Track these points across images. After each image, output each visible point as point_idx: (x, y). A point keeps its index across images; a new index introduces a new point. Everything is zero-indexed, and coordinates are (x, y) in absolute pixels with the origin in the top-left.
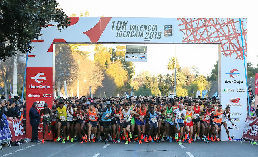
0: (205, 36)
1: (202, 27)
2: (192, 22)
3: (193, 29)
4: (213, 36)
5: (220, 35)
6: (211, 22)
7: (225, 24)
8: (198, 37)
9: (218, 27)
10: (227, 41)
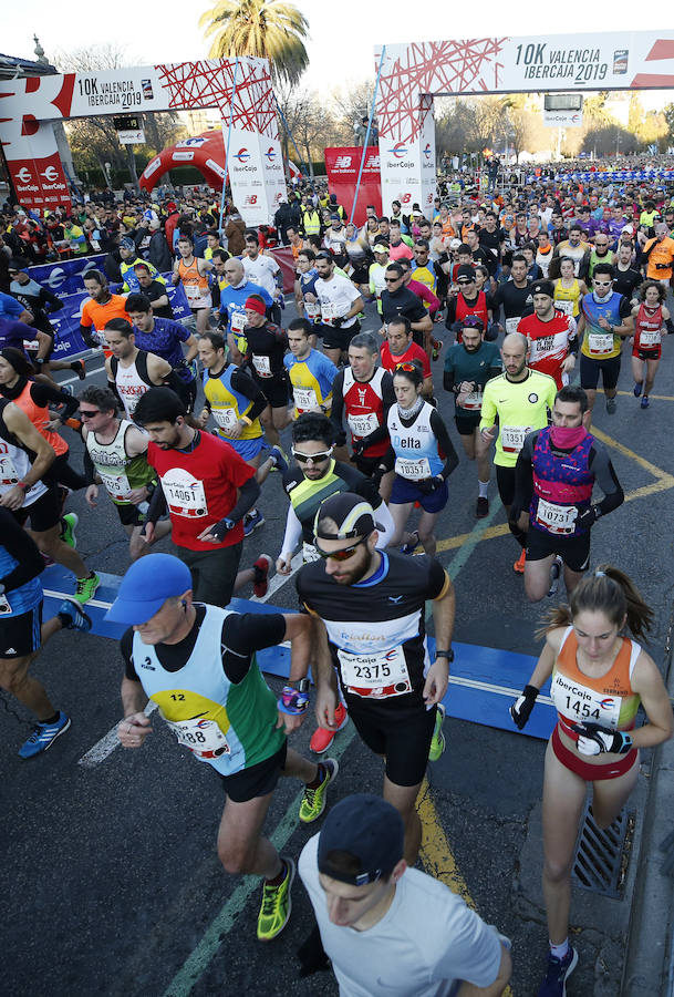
0: (196, 95)
1: (189, 78)
2: (174, 70)
3: (178, 82)
4: (206, 92)
5: (215, 90)
6: (199, 67)
7: (219, 70)
8: (187, 97)
9: (210, 76)
10: (225, 99)
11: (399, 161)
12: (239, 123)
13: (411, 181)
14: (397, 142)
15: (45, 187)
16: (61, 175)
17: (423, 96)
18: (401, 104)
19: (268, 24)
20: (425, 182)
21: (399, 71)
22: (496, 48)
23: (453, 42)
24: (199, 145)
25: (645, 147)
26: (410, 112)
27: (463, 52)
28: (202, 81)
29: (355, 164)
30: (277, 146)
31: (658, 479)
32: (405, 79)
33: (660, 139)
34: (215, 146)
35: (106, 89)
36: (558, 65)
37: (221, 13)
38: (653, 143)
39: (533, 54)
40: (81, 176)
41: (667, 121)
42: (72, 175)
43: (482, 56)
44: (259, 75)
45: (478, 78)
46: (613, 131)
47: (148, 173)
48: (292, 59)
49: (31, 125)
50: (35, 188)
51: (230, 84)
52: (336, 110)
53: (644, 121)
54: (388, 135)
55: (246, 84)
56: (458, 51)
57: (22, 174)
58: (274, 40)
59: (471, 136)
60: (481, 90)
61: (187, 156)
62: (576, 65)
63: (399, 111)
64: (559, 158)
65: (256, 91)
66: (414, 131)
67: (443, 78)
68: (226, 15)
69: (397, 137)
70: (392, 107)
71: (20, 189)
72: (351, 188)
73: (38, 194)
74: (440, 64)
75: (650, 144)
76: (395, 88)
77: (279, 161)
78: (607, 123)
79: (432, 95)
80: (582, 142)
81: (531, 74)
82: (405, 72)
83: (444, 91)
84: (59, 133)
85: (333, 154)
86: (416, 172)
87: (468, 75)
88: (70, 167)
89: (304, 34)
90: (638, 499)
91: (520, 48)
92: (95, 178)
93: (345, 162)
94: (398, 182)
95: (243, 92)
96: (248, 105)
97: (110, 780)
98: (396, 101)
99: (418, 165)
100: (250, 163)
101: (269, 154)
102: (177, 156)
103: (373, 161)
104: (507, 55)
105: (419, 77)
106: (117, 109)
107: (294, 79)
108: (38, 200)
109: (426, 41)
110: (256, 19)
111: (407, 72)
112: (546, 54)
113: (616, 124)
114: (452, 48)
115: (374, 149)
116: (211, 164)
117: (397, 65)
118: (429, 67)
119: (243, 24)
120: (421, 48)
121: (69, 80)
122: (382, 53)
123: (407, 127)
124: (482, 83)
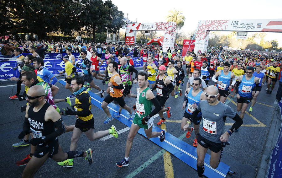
11: (199, 43)
12: (168, 33)
13: (201, 47)
14: (200, 39)
15: (130, 41)
16: (134, 40)
17: (207, 31)
18: (202, 32)
19: (178, 18)
20: (204, 48)
21: (203, 25)
22: (226, 22)
23: (216, 21)
24: (159, 38)
25: (264, 49)
26: (204, 34)
27: (218, 22)
28: (162, 25)
29: (189, 43)
30: (174, 38)
31: (259, 124)
32: (204, 27)
33: (269, 48)
34: (162, 39)
35: (145, 26)
36: (242, 26)
37: (169, 16)
38: (267, 49)
39: (236, 23)
40: (137, 42)
41: (272, 44)
42: (136, 41)
43: (223, 23)
44: (174, 25)
45: (221, 28)
46: (255, 45)
47: (148, 42)
48: (181, 24)
49: (131, 31)
50: (129, 41)
51: (168, 26)
52: (188, 35)
53: (265, 43)
54: (198, 38)
55: (171, 26)
56: (217, 22)
57: (127, 39)
58: (178, 21)
59: (218, 43)
60: (221, 30)
61: (156, 40)
62: (247, 26)
63: (201, 33)
64: (239, 49)
65: (172, 28)
66: (204, 37)
67: (213, 27)
68: (170, 17)
69: (200, 38)
70: (200, 32)
71: (126, 41)
72: (188, 48)
73: (129, 42)
74: (213, 25)
75: (266, 49)
76: (201, 29)
77: (174, 41)
78: (254, 43)
79: (209, 31)
80: (246, 46)
81: (234, 27)
82: (204, 26)
83: (213, 30)
84: (135, 34)
85: (185, 41)
86: (203, 46)
87: (219, 27)
88: (135, 40)
89: (184, 20)
90: (251, 127)
91: (232, 22)
92: (139, 42)
93: (187, 43)
94: (198, 47)
95: (170, 28)
96: (170, 30)
97: (104, 145)
98: (201, 31)
99: (204, 44)
100: (168, 41)
101: (172, 40)
102: (154, 40)
103: (194, 43)
104: (229, 23)
105: (207, 27)
106: (146, 29)
107: (180, 28)
108: (129, 43)
109: (210, 20)
110: (176, 17)
111: (205, 26)
112: (239, 24)
113: (256, 43)
114: (216, 22)
115: (194, 41)
116: (160, 42)
117: (203, 24)
118: (210, 25)
119: (173, 18)
120: (209, 21)
121: (140, 24)
122: (200, 22)
123: (203, 36)
124: (222, 29)
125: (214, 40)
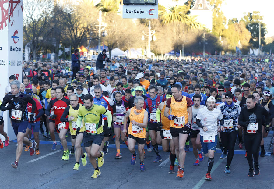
66: (4, 19)
125: (52, 25)
